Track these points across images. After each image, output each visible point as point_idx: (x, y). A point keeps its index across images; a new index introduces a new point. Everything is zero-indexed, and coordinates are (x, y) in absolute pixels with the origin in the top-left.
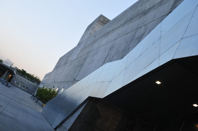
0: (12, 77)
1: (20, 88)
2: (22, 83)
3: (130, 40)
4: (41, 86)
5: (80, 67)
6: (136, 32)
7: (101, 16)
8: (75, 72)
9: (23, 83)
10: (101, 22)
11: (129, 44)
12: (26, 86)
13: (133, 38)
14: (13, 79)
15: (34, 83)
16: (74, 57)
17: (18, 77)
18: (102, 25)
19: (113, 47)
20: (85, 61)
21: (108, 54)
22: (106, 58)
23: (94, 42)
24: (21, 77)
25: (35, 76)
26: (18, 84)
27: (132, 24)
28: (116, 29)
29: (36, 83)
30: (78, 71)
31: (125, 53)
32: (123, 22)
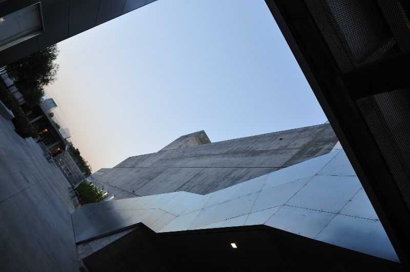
0: (60, 152)
1: (62, 170)
2: (68, 164)
3: (223, 176)
4: (88, 180)
5: (148, 180)
6: (234, 171)
7: (203, 132)
8: (139, 183)
9: (69, 166)
10: (200, 139)
11: (220, 181)
12: (70, 171)
13: (227, 175)
14: (60, 155)
15: (83, 172)
16: (147, 164)
17: (68, 155)
18: (198, 142)
19: (200, 175)
20: (157, 176)
21: (189, 180)
22: (184, 184)
23: (180, 158)
24: (70, 157)
25: (87, 164)
26: (62, 164)
27: (234, 158)
28: (213, 155)
29: (84, 173)
30: (142, 184)
31: (210, 189)
32: (225, 151)
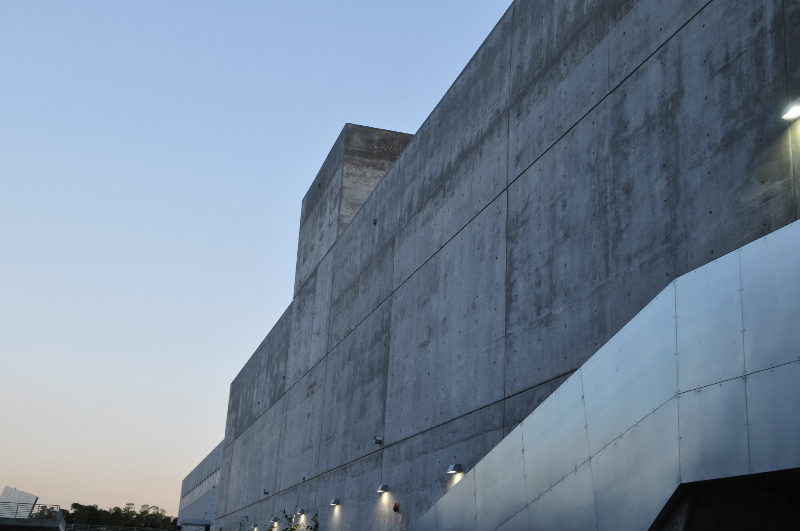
3: (605, 152)
5: (376, 380)
6: (618, 107)
7: (350, 131)
8: (363, 410)
10: (362, 154)
19: (520, 219)
20: (387, 345)
21: (509, 261)
23: (388, 245)
28: (481, 142)
30: (374, 403)
32: (501, 98)
